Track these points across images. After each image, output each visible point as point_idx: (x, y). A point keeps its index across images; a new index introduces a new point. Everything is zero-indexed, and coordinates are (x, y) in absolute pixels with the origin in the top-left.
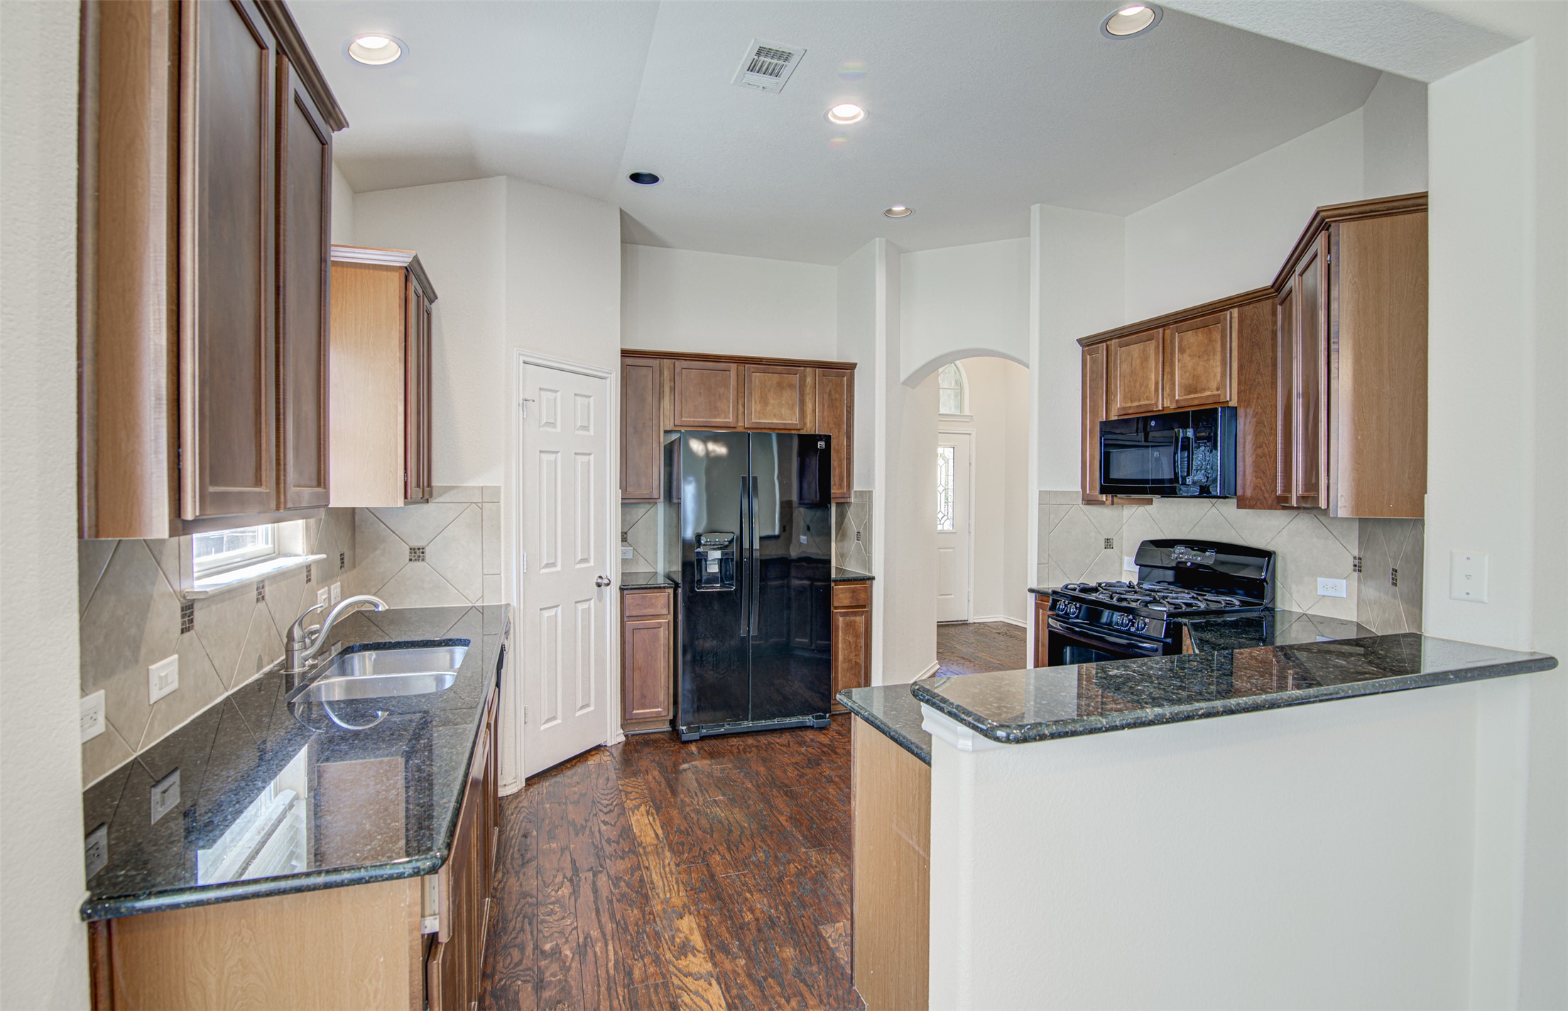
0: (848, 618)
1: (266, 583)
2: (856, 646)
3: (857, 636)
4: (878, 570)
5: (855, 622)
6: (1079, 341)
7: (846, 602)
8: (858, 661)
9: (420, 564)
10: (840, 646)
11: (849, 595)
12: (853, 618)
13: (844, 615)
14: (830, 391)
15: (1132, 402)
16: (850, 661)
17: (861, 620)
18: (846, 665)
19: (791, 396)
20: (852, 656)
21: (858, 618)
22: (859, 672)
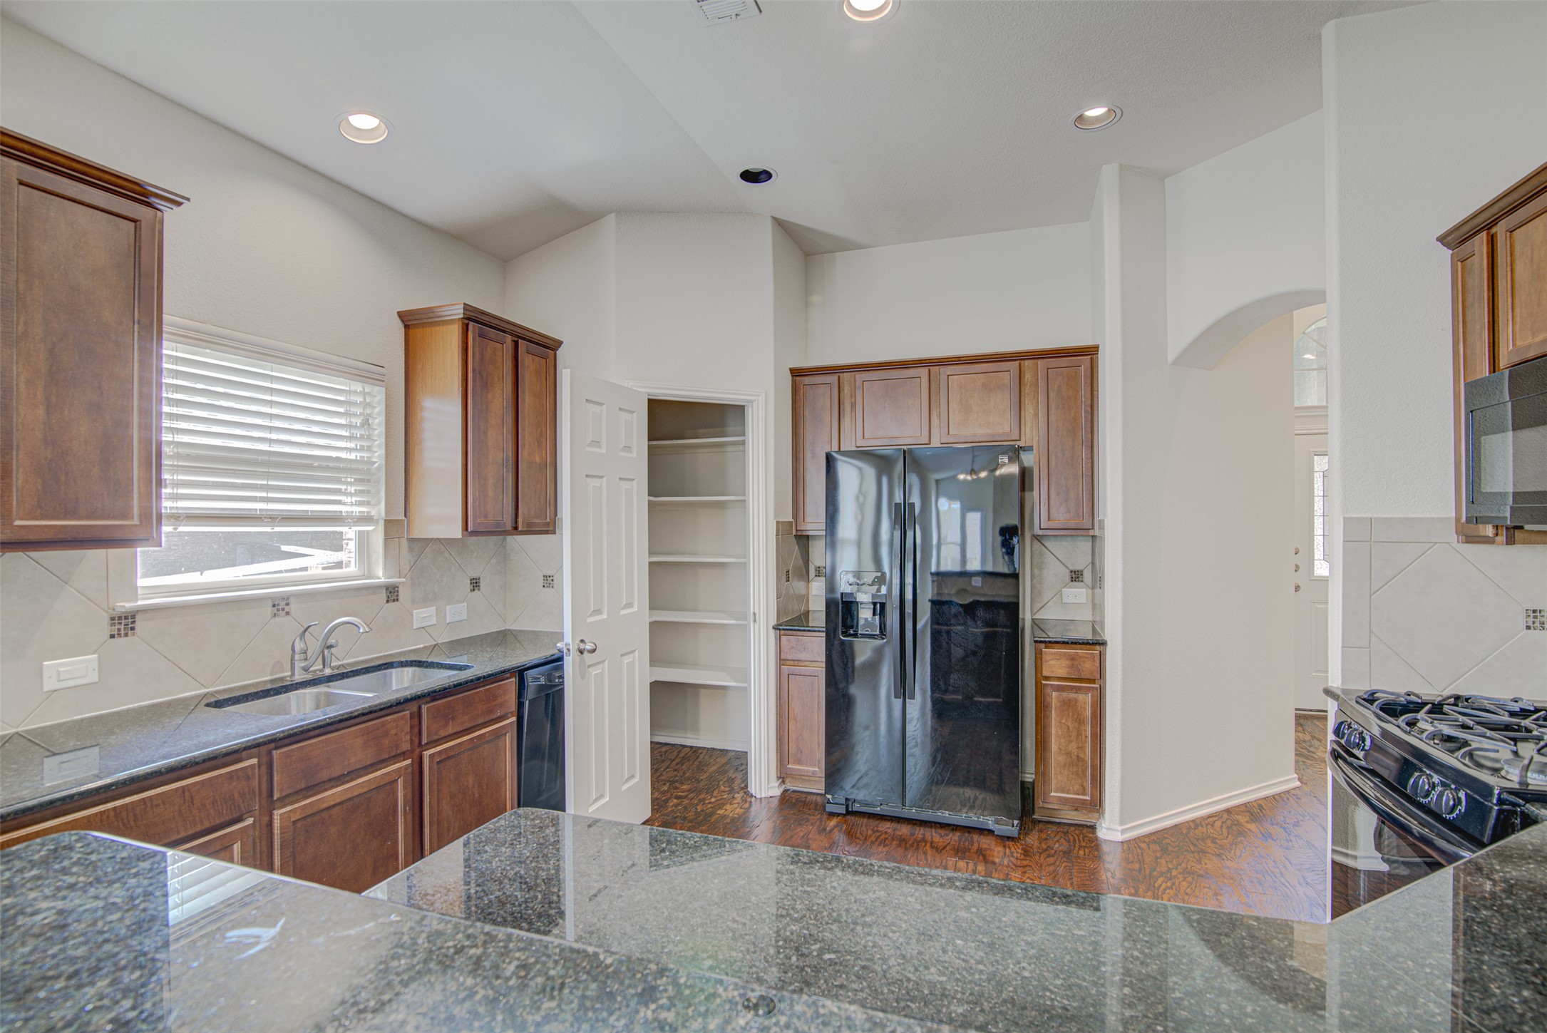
0: (1065, 694)
1: (292, 600)
2: (1079, 735)
3: (1080, 722)
4: (1113, 633)
5: (1076, 701)
6: (1442, 239)
7: (1062, 672)
8: (1082, 755)
9: (550, 590)
10: (1053, 731)
11: (1065, 662)
12: (1073, 695)
13: (1060, 689)
14: (1060, 387)
15: (1534, 334)
16: (1069, 754)
17: (1086, 700)
18: (1062, 759)
19: (1002, 401)
20: (1073, 746)
21: (1081, 697)
22: (1084, 771)
